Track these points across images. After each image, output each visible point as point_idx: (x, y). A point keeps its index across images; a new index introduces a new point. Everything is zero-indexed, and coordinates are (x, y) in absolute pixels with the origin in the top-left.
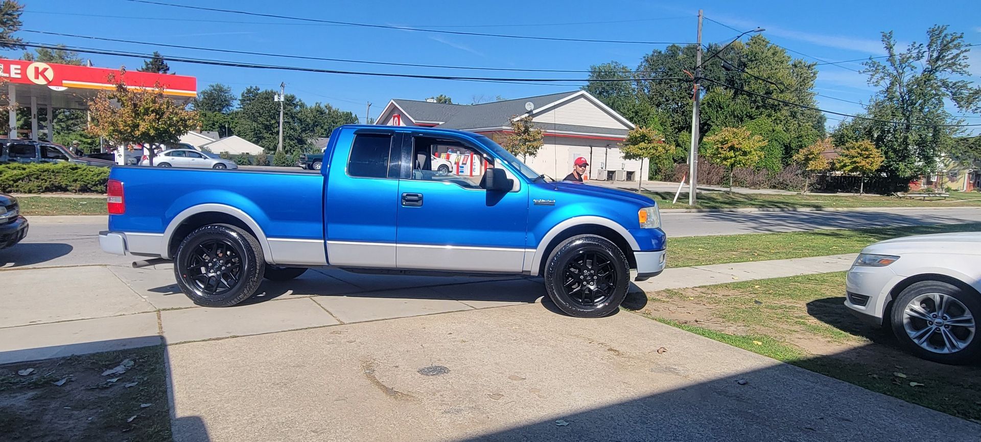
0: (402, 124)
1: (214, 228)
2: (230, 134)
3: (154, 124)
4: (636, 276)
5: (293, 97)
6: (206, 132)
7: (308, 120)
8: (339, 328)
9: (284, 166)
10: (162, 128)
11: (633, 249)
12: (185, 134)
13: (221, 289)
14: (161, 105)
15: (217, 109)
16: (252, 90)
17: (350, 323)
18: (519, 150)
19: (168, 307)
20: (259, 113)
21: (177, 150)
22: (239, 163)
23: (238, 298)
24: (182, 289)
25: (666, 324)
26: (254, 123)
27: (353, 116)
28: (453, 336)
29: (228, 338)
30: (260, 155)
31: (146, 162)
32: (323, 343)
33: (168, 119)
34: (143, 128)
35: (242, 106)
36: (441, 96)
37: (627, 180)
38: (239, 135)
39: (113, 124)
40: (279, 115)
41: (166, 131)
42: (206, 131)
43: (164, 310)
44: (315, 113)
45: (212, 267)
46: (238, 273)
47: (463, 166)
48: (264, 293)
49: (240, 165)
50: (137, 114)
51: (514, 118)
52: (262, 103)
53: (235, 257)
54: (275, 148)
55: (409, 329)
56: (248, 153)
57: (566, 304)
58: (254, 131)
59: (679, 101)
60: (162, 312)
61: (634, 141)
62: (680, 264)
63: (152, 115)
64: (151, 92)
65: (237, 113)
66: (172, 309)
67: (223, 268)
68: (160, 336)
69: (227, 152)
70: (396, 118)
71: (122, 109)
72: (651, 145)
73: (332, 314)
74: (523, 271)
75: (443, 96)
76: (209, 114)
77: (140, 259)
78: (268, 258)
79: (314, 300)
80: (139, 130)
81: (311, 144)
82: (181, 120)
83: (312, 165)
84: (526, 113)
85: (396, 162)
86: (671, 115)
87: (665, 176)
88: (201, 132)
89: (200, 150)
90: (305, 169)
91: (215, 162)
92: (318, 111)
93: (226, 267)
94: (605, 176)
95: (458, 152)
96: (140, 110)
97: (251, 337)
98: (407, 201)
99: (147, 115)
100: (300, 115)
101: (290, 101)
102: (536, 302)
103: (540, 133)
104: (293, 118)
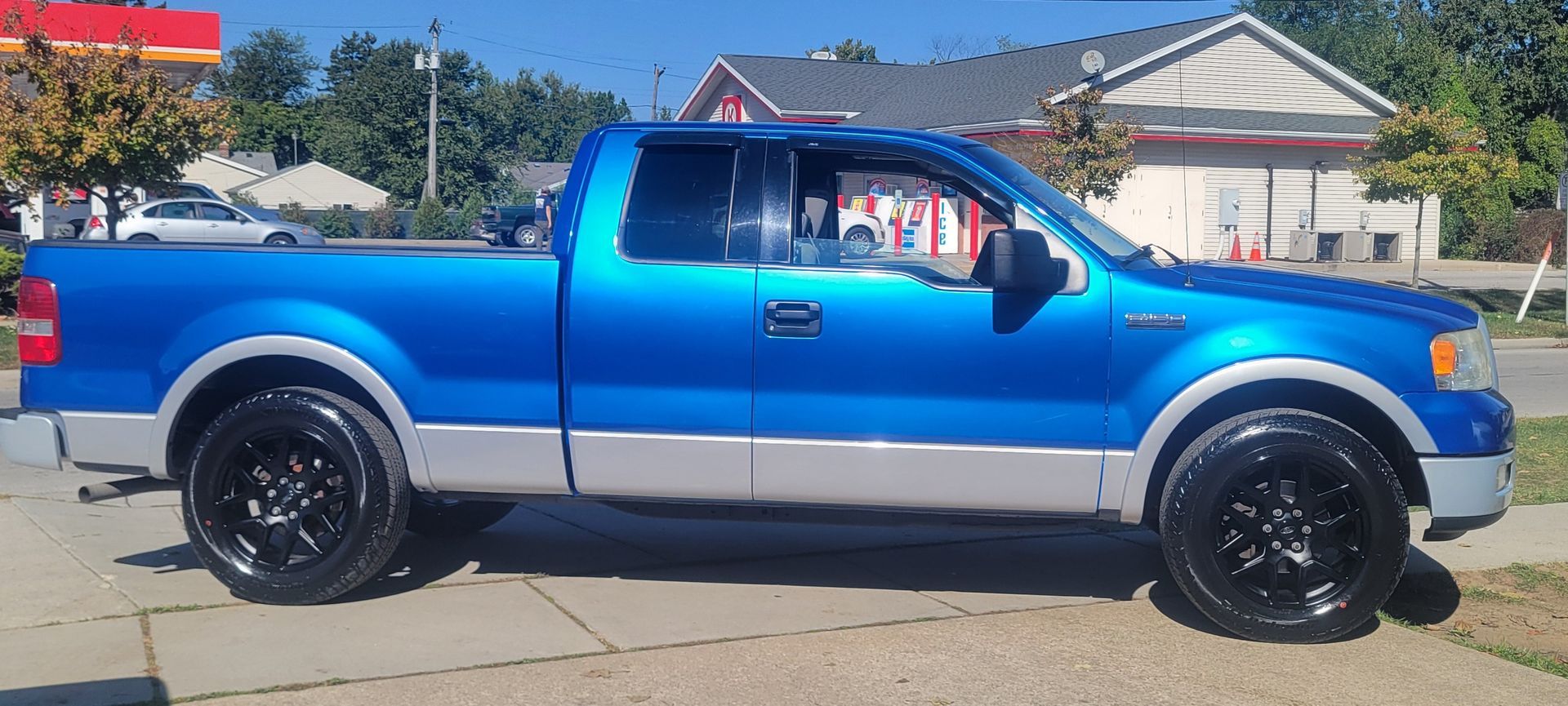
0: (745, 118)
1: (282, 397)
2: (304, 157)
3: (119, 136)
4: (1428, 527)
5: (462, 58)
6: (244, 154)
7: (501, 116)
8: (605, 662)
9: (442, 238)
10: (138, 144)
11: (1417, 450)
12: (197, 159)
13: (300, 558)
14: (137, 85)
15: (271, 93)
16: (358, 42)
17: (635, 650)
18: (1067, 182)
19: (166, 605)
20: (376, 101)
21: (176, 200)
22: (327, 232)
23: (343, 581)
24: (203, 557)
25: (1524, 663)
26: (362, 127)
27: (617, 102)
28: (910, 687)
29: (321, 684)
30: (378, 211)
31: (98, 233)
32: (566, 700)
33: (153, 123)
34: (92, 146)
35: (331, 85)
36: (850, 41)
37: (1377, 258)
38: (325, 160)
39: (17, 137)
40: (427, 107)
41: (148, 152)
42: (243, 150)
43: (157, 610)
44: (516, 98)
45: (277, 501)
46: (344, 513)
47: (911, 228)
48: (407, 569)
49: (328, 236)
50: (78, 112)
51: (1050, 95)
52: (383, 74)
53: (333, 475)
54: (417, 192)
55: (791, 667)
56: (348, 207)
57: (1224, 603)
58: (365, 149)
59: (1525, 32)
60: (152, 617)
61: (1395, 148)
62: (1550, 492)
63: (114, 111)
64: (111, 53)
65: (320, 102)
66: (178, 609)
67: (305, 502)
68: (151, 678)
69: (296, 204)
70: (731, 106)
71: (40, 99)
72: (1447, 159)
73: (584, 626)
74: (1098, 511)
75: (854, 43)
76: (251, 106)
77: (97, 481)
78: (419, 477)
79: (535, 588)
80: (81, 152)
81: (509, 179)
82: (185, 122)
83: (513, 233)
84: (1084, 81)
85: (747, 218)
86: (1501, 72)
87: (1487, 245)
88: (231, 154)
89: (230, 200)
90: (495, 244)
91: (268, 229)
92: (525, 93)
93: (311, 499)
94: (1311, 248)
95: (899, 193)
96: (84, 99)
97: (379, 683)
98: (779, 321)
99: (103, 113)
100: (478, 103)
101: (454, 67)
102: (1135, 595)
103: (1125, 135)
104: (461, 111)
